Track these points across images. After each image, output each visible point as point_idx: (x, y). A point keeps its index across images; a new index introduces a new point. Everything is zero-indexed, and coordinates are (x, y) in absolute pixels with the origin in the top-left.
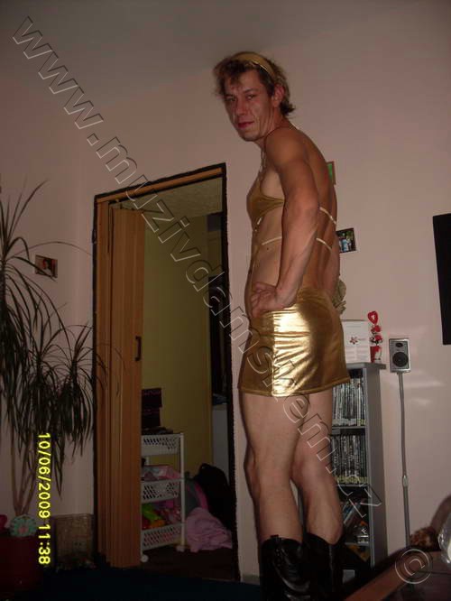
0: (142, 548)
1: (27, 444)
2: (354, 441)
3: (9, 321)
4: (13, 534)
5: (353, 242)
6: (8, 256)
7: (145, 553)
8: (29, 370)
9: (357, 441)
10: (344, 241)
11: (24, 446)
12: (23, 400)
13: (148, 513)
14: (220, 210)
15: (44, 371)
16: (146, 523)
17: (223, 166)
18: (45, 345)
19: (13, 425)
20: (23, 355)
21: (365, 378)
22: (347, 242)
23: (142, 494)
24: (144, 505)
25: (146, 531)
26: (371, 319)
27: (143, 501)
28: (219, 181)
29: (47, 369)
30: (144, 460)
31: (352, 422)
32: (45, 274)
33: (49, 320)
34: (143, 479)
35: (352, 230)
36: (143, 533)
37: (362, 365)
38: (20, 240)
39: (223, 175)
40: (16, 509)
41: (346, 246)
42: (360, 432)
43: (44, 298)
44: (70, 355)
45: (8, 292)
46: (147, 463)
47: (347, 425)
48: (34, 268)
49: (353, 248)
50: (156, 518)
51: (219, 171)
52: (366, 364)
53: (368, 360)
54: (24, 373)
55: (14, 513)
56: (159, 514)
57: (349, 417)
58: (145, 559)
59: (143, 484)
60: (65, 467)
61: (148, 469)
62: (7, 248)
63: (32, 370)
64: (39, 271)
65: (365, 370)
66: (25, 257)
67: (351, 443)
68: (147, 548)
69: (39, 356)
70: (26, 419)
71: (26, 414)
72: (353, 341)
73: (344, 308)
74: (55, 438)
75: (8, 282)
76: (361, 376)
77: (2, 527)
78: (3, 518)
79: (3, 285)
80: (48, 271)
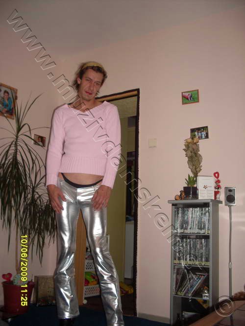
0: (84, 296)
2: (203, 242)
3: (18, 169)
4: (15, 284)
5: (207, 134)
6: (19, 135)
7: (85, 298)
8: (27, 196)
9: (205, 242)
10: (202, 133)
12: (24, 212)
13: (88, 277)
14: (135, 115)
15: (36, 197)
16: (87, 282)
17: (138, 90)
18: (37, 183)
19: (18, 225)
20: (25, 188)
21: (211, 208)
22: (204, 133)
23: (86, 267)
24: (86, 272)
25: (87, 287)
26: (215, 176)
27: (86, 270)
28: (135, 98)
29: (38, 196)
30: (87, 249)
31: (202, 232)
32: (39, 145)
33: (40, 169)
34: (86, 259)
35: (207, 127)
36: (85, 288)
37: (210, 201)
38: (26, 125)
39: (138, 95)
40: (17, 270)
41: (203, 136)
42: (207, 237)
43: (38, 157)
45: (18, 153)
46: (89, 250)
47: (200, 233)
48: (33, 141)
49: (207, 137)
50: (92, 280)
51: (136, 93)
52: (211, 200)
53: (213, 198)
54: (25, 198)
55: (16, 273)
56: (94, 278)
57: (201, 229)
58: (85, 302)
59: (87, 261)
60: (44, 249)
61: (89, 253)
62: (19, 129)
63: (30, 196)
64: (36, 143)
65: (211, 203)
66: (29, 135)
67: (201, 243)
68: (87, 296)
69: (34, 188)
70: (25, 222)
71: (25, 220)
72: (205, 187)
73: (201, 170)
74: (40, 234)
75: (19, 148)
76: (209, 207)
77: (9, 279)
78: (10, 275)
79: (16, 149)
80: (41, 143)
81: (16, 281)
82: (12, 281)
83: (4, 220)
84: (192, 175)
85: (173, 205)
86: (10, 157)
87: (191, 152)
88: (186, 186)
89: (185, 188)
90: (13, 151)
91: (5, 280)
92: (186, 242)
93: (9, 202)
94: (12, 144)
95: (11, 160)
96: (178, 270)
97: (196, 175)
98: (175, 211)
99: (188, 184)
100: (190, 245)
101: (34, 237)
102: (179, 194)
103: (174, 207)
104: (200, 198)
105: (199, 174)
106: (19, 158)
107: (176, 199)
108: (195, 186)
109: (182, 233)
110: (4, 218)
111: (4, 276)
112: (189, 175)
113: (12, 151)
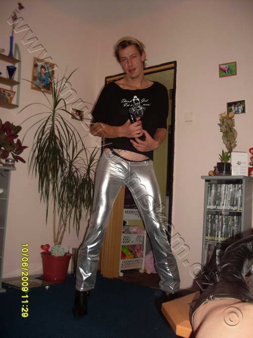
0: (120, 269)
1: (62, 209)
2: (235, 219)
3: (55, 143)
4: (52, 254)
5: (244, 108)
6: (56, 109)
7: (121, 271)
8: (65, 169)
9: (236, 219)
10: (239, 107)
11: (61, 209)
12: (61, 186)
13: (125, 251)
14: (172, 88)
15: (73, 171)
16: (124, 256)
17: (175, 63)
18: (74, 158)
19: (55, 198)
20: (62, 162)
21: (244, 185)
22: (241, 108)
23: (122, 240)
24: (123, 246)
25: (123, 260)
26: (250, 152)
27: (122, 244)
28: (173, 71)
29: (75, 169)
30: (125, 223)
31: (235, 208)
32: (77, 119)
33: (76, 146)
34: (123, 232)
35: (244, 101)
36: (121, 261)
37: (242, 177)
38: (62, 100)
39: (175, 68)
40: (55, 242)
41: (240, 110)
42: (239, 214)
43: (75, 133)
44: (87, 162)
45: (55, 127)
46: (127, 224)
47: (232, 210)
48: (70, 115)
49: (244, 111)
50: (129, 254)
51: (173, 65)
52: (244, 176)
53: (247, 175)
54: (62, 171)
55: (53, 244)
56: (131, 252)
57: (233, 206)
58: (121, 274)
59: (123, 235)
60: (81, 222)
61: (127, 227)
62: (56, 103)
63: (67, 170)
64: (73, 117)
65: (244, 180)
66: (64, 108)
67: (233, 220)
68: (123, 269)
69: (71, 162)
70: (62, 196)
71: (63, 193)
72: (239, 163)
73: (236, 145)
74: (76, 206)
75: (56, 122)
76: (242, 183)
77: (47, 250)
78: (48, 246)
79: (53, 124)
81: (53, 252)
82: (50, 252)
83: (42, 193)
84: (226, 150)
85: (206, 181)
86: (47, 131)
87: (226, 127)
88: (220, 162)
89: (218, 163)
90: (51, 126)
91: (43, 251)
92: (218, 218)
93: (47, 175)
94: (48, 119)
95: (49, 135)
96: (210, 245)
97: (230, 151)
98: (208, 187)
99: (222, 160)
100: (222, 221)
101: (71, 211)
102: (213, 170)
103: (207, 183)
104: (233, 174)
105: (234, 150)
106: (57, 133)
107: (210, 175)
108: (229, 162)
109: (215, 209)
110: (42, 189)
111: (42, 247)
112: (223, 152)
113: (49, 126)
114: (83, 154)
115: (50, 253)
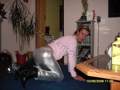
3: (18, 11)
11: (22, 37)
12: (21, 28)
15: (25, 22)
18: (26, 17)
19: (19, 33)
26: (93, 12)
30: (46, 41)
32: (26, 2)
33: (26, 12)
40: (20, 49)
42: (90, 35)
43: (26, 7)
44: (31, 19)
46: (46, 42)
53: (92, 20)
60: (30, 42)
61: (46, 43)
63: (23, 22)
64: (24, 1)
65: (91, 22)
67: (88, 37)
69: (24, 19)
70: (22, 32)
72: (89, 16)
73: (88, 9)
74: (28, 36)
75: (18, 3)
76: (91, 23)
77: (18, 53)
78: (18, 51)
79: (17, 4)
80: (26, 1)
81: (20, 53)
83: (14, 31)
85: (77, 23)
86: (15, 7)
87: (84, 2)
88: (82, 15)
89: (81, 16)
90: (16, 5)
91: (16, 53)
93: (16, 24)
94: (15, 2)
95: (15, 8)
96: (79, 47)
97: (86, 11)
98: (78, 25)
99: (83, 15)
101: (26, 37)
102: (80, 19)
103: (77, 24)
104: (87, 20)
105: (87, 11)
106: (18, 7)
107: (78, 21)
108: (86, 15)
110: (14, 30)
111: (16, 52)
112: (83, 12)
113: (15, 5)
114: (29, 15)
115: (19, 54)
